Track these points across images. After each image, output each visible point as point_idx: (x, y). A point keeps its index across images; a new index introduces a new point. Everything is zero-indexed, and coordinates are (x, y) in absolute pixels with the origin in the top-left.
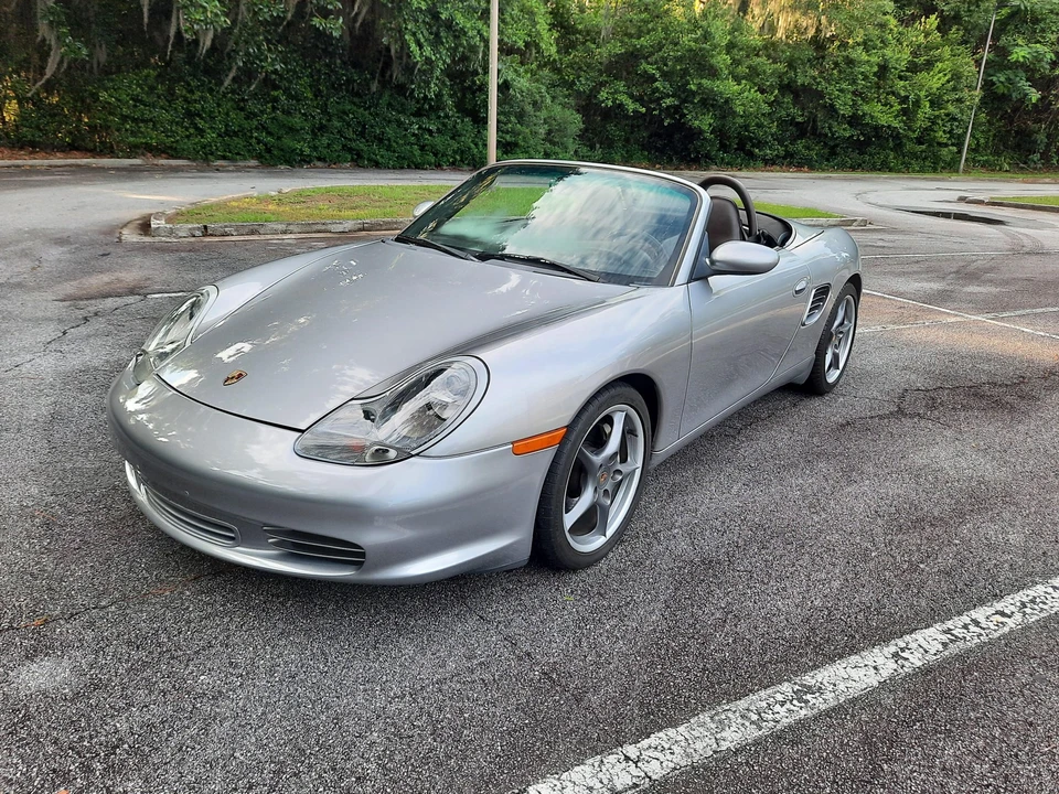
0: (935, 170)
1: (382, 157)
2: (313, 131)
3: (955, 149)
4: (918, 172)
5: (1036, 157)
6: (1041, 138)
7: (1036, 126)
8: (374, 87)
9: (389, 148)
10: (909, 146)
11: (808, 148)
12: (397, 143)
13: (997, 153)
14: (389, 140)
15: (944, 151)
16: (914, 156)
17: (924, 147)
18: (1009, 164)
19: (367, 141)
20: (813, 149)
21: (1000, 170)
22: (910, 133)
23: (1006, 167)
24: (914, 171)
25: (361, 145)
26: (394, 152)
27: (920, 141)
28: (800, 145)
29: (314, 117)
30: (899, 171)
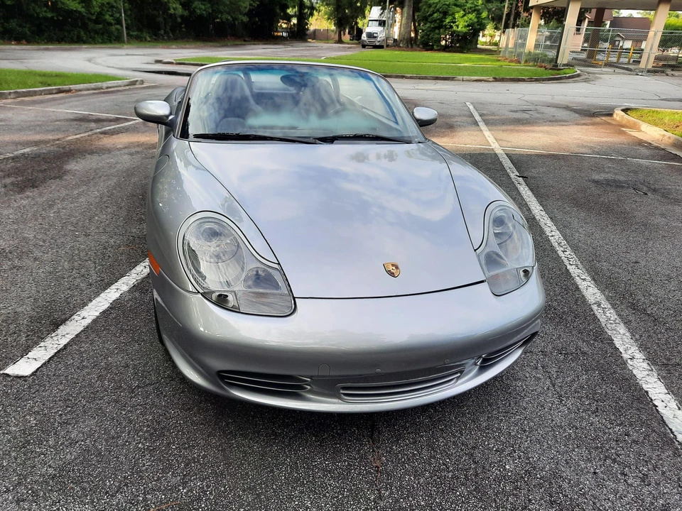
0: (111, 42)
3: (118, 27)
4: (101, 43)
5: (162, 32)
6: (160, 19)
7: (155, 13)
10: (91, 25)
11: (20, 26)
13: (140, 30)
15: (113, 28)
16: (96, 32)
17: (101, 26)
18: (150, 37)
20: (25, 27)
21: (146, 40)
22: (90, 16)
23: (149, 39)
24: (99, 43)
27: (97, 22)
28: (13, 24)
30: (89, 43)
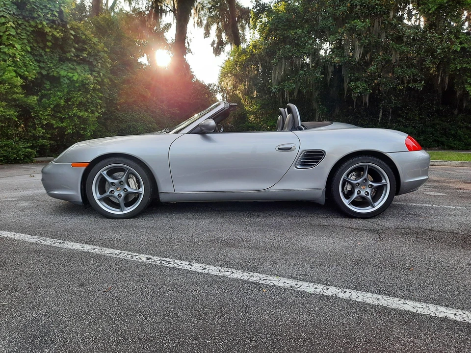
1: (455, 144)
2: (419, 134)
8: (456, 112)
9: (460, 140)
12: (465, 138)
14: (460, 136)
19: (448, 137)
25: (443, 139)
26: (463, 142)
29: (419, 128)
